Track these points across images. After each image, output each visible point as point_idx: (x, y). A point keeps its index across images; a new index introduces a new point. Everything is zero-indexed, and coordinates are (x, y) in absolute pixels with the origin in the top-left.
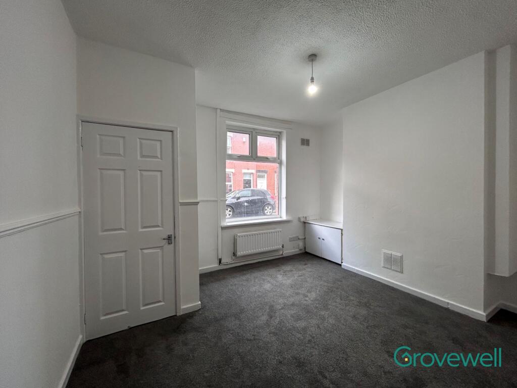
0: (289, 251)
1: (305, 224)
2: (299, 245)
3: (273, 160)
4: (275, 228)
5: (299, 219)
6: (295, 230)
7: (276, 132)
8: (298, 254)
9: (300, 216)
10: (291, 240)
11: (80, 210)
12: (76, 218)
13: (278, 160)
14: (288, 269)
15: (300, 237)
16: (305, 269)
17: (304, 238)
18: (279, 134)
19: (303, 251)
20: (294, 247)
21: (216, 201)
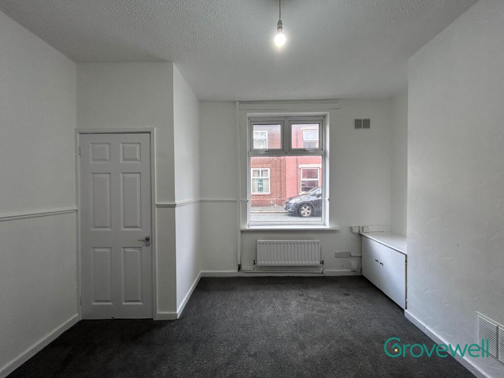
0: (334, 269)
1: (361, 238)
2: (351, 264)
3: (314, 152)
4: (312, 238)
5: (351, 228)
6: (344, 243)
7: (318, 116)
8: (348, 277)
9: (352, 225)
10: (338, 256)
11: (77, 209)
12: (74, 214)
13: (321, 151)
14: (315, 296)
15: (353, 254)
16: (338, 302)
17: (359, 255)
18: (322, 118)
19: (358, 274)
20: (342, 266)
21: (236, 201)
